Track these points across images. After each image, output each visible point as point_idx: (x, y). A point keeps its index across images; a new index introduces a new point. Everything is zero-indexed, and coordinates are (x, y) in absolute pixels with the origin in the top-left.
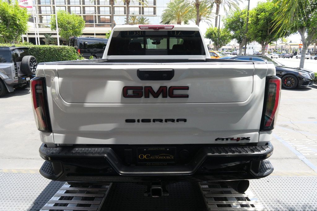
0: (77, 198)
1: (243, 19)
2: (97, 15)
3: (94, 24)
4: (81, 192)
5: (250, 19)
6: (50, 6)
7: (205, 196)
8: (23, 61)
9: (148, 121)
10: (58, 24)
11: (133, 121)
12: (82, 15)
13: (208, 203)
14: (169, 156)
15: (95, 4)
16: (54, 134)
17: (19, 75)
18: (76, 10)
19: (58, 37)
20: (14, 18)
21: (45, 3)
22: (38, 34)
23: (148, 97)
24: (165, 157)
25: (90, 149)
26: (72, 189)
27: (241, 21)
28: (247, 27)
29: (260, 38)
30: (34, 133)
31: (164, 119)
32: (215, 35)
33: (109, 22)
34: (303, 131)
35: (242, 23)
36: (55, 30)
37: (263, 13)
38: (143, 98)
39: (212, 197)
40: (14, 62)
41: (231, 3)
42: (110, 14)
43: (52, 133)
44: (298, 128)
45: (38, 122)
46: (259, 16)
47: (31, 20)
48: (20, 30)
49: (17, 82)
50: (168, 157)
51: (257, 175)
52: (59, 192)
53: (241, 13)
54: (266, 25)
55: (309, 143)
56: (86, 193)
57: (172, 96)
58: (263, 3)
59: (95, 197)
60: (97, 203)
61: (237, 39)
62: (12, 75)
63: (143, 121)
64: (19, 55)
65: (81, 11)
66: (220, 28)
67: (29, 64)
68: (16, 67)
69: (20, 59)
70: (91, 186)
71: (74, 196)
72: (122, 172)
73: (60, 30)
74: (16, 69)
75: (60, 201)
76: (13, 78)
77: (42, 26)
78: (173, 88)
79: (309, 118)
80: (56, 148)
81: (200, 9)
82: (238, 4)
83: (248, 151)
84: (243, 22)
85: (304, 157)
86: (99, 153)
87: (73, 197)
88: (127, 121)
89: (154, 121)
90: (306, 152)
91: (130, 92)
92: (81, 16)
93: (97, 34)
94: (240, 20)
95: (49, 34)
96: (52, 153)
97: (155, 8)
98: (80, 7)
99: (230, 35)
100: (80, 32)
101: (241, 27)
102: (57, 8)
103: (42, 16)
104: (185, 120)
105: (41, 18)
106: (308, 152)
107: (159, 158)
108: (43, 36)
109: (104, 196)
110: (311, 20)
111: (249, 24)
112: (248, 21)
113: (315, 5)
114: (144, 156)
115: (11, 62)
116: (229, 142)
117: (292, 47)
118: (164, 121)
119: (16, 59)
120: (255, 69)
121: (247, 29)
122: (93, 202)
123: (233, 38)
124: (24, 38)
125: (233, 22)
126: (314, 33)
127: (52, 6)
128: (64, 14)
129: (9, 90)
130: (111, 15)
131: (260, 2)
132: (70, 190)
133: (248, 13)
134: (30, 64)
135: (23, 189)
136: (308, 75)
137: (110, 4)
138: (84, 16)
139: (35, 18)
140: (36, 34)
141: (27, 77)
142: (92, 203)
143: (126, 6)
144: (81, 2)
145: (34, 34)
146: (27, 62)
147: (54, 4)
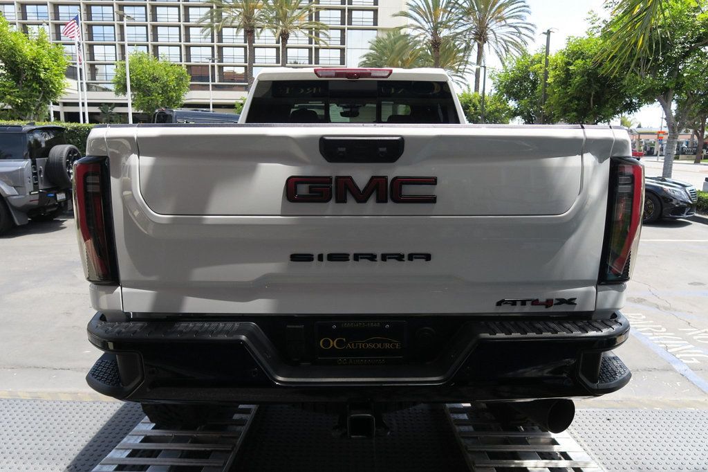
0: (170, 453)
1: (535, 73)
2: (216, 64)
3: (210, 83)
4: (178, 440)
5: (551, 73)
6: (115, 45)
7: (466, 449)
8: (50, 155)
9: (343, 257)
10: (132, 81)
11: (307, 258)
12: (184, 63)
13: (474, 464)
14: (390, 342)
15: (213, 41)
16: (123, 288)
17: (41, 187)
18: (170, 55)
19: (130, 110)
20: (34, 66)
21: (102, 39)
22: (86, 105)
23: (344, 201)
24: (379, 346)
25: (206, 325)
26: (158, 433)
27: (531, 78)
28: (545, 91)
29: (574, 113)
30: (71, 312)
31: (379, 252)
32: (476, 109)
33: (243, 79)
34: (680, 311)
35: (534, 83)
36: (125, 94)
37: (580, 60)
38: (332, 203)
39: (484, 452)
40: (31, 158)
41: (509, 42)
42: (246, 62)
43: (120, 287)
44: (668, 305)
45: (88, 261)
46: (571, 68)
47: (72, 73)
48: (47, 91)
49: (36, 203)
50: (387, 346)
51: (595, 386)
52: (129, 440)
53: (532, 62)
54: (587, 87)
55: (695, 338)
56: (191, 443)
57: (398, 198)
58: (579, 39)
59: (212, 451)
60: (216, 465)
61: (524, 118)
62: (25, 187)
63: (333, 257)
64: (43, 145)
65: (181, 55)
66: (486, 94)
67: (64, 164)
68: (35, 168)
69: (45, 153)
70: (203, 427)
71: (163, 448)
72: (280, 378)
73: (135, 95)
74: (35, 174)
75: (129, 459)
76: (28, 194)
77: (94, 88)
78: (400, 182)
79: (692, 284)
80: (127, 324)
81: (440, 53)
82: (526, 43)
83: (572, 328)
84: (536, 80)
85: (686, 367)
86: (228, 332)
87: (160, 451)
88: (295, 258)
89: (357, 257)
90: (691, 355)
91: (303, 189)
92: (181, 65)
93: (215, 106)
94: (529, 76)
95: (110, 104)
96: (119, 332)
97: (343, 50)
98: (180, 46)
99: (509, 109)
100: (178, 98)
101: (532, 91)
102: (128, 50)
103: (96, 66)
104: (428, 257)
105: (93, 69)
106: (693, 355)
107: (366, 346)
108: (96, 110)
109: (233, 448)
110: (685, 75)
111: (550, 84)
112: (546, 78)
113: (691, 43)
114: (331, 341)
115: (25, 158)
116: (528, 309)
117: (643, 138)
118: (379, 258)
119: (36, 151)
120: (587, 139)
121: (546, 96)
122: (207, 463)
123: (514, 114)
124: (54, 112)
125: (514, 81)
126: (693, 103)
127: (119, 44)
128: (145, 60)
129: (18, 221)
130: (247, 64)
131: (573, 37)
132: (153, 434)
133: (547, 61)
134: (68, 163)
135: (43, 435)
136: (683, 192)
137: (245, 42)
138: (188, 67)
139: (81, 70)
140: (81, 104)
141: (59, 192)
142: (203, 465)
143: (280, 45)
144: (182, 36)
145: (77, 104)
146: (61, 159)
147: (123, 39)
